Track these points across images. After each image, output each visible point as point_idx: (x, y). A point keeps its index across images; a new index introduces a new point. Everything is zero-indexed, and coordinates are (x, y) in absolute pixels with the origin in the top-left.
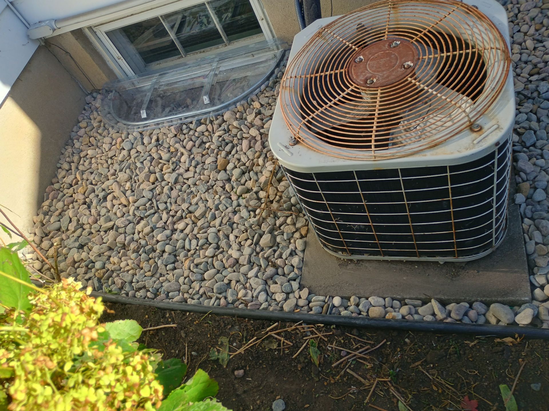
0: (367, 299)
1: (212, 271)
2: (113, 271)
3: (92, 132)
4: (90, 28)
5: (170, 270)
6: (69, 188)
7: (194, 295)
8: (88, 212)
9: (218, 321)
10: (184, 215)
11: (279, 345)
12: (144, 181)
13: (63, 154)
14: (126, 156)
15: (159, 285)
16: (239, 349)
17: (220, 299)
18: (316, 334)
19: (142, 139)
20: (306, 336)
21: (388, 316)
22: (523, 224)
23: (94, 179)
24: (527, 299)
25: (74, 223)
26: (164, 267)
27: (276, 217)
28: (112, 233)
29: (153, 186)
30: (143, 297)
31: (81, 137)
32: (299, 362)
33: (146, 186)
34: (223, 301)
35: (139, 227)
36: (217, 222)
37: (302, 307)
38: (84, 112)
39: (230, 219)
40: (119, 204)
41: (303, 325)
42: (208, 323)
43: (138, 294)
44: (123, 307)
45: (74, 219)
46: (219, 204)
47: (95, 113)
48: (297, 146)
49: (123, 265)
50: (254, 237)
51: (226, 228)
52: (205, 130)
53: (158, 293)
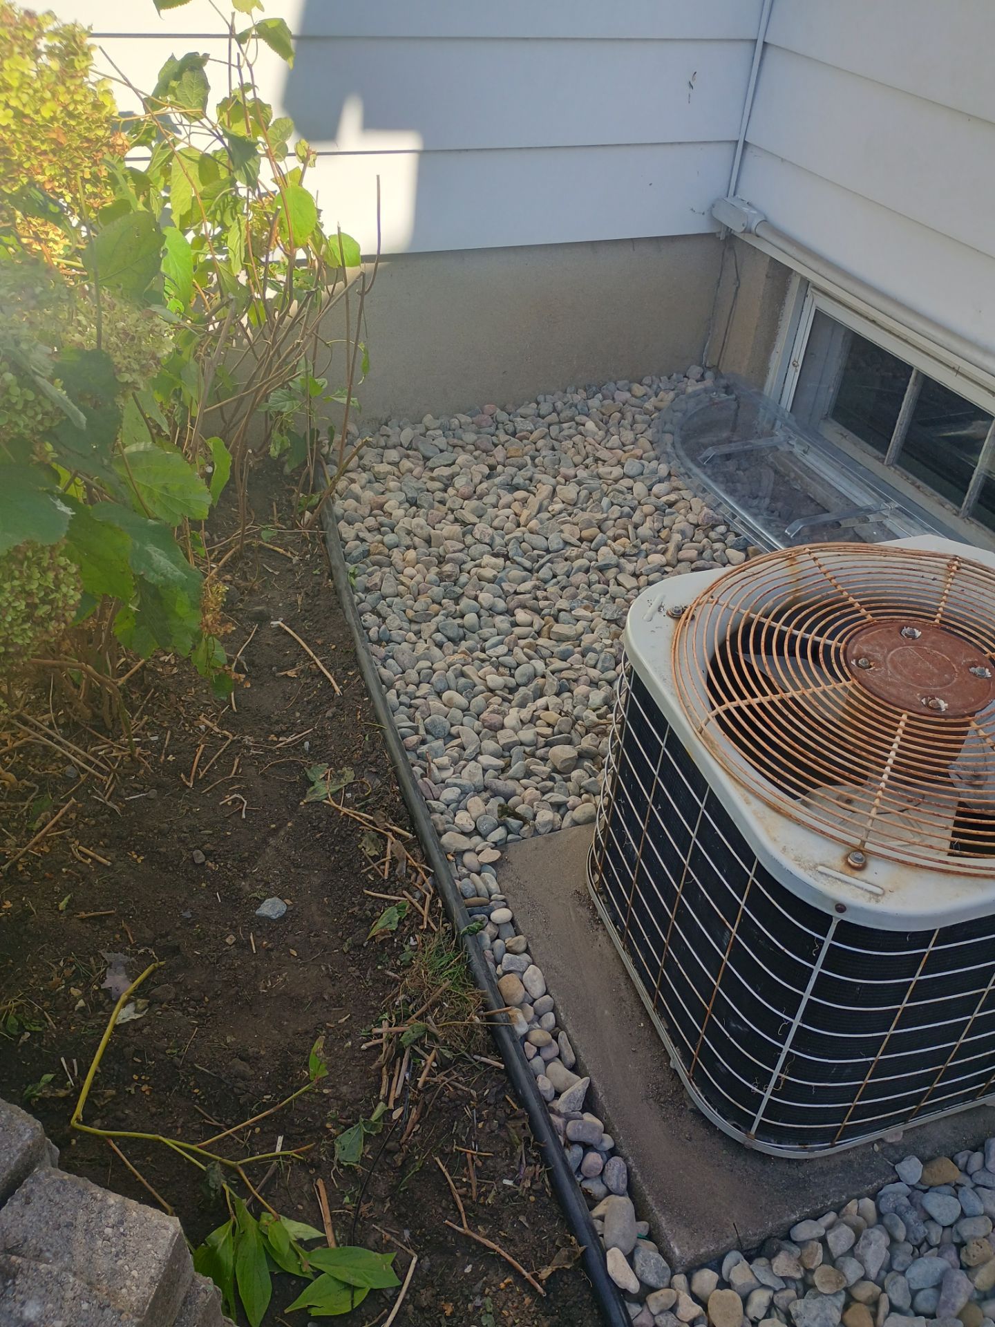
0: (531, 963)
1: (460, 700)
2: (391, 564)
3: (630, 409)
4: (806, 283)
5: (434, 641)
6: (507, 434)
7: (406, 693)
8: (477, 479)
9: (375, 749)
10: (546, 611)
11: (375, 858)
12: (577, 524)
13: (565, 392)
14: (612, 477)
15: (399, 639)
16: (344, 805)
17: (417, 734)
18: (423, 908)
19: (660, 481)
20: (412, 893)
21: (512, 1010)
22: (854, 1201)
23: (544, 457)
24: (677, 1251)
25: (446, 472)
26: (433, 627)
28: (457, 528)
29: (574, 540)
30: (366, 624)
32: (361, 905)
33: (570, 532)
34: (413, 740)
35: (487, 559)
36: (557, 664)
37: (463, 864)
38: (664, 378)
39: (576, 681)
40: (516, 514)
41: (428, 880)
42: (365, 736)
43: (367, 616)
44: (334, 606)
45: (455, 468)
46: (594, 651)
47: (672, 394)
48: (671, 621)
49: (408, 571)
50: (561, 733)
51: (552, 683)
53: (384, 643)
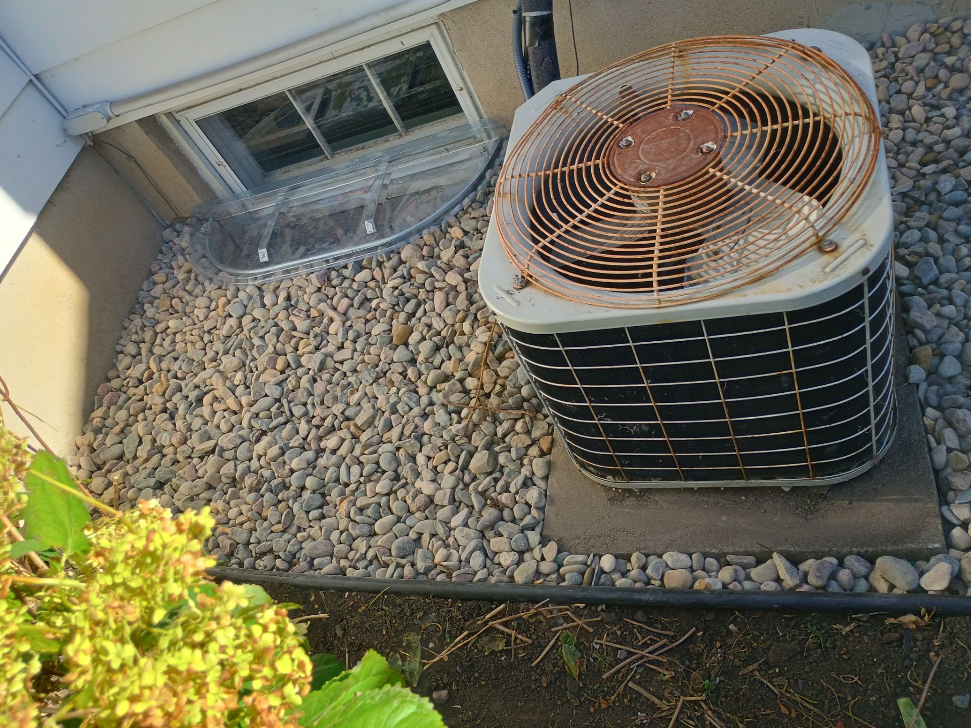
0: (660, 556)
1: (387, 519)
3: (175, 290)
4: (170, 115)
5: (315, 519)
6: (137, 387)
7: (358, 561)
8: (170, 426)
9: (400, 605)
10: (336, 424)
11: (508, 643)
12: (266, 369)
13: (126, 329)
14: (235, 327)
15: (297, 547)
16: (439, 653)
17: (403, 567)
18: (574, 621)
19: (262, 297)
20: (556, 625)
21: (697, 585)
22: (925, 418)
23: (180, 369)
24: (937, 545)
25: (146, 446)
26: (303, 514)
27: (496, 421)
28: (212, 459)
29: (282, 377)
30: (269, 567)
31: (156, 298)
32: (544, 673)
33: (270, 377)
34: (408, 570)
35: (259, 448)
36: (395, 433)
37: (548, 575)
38: (160, 257)
39: (416, 427)
40: (225, 410)
41: (551, 607)
42: (382, 609)
43: (260, 564)
45: (147, 439)
46: (396, 403)
47: (180, 257)
48: (527, 290)
49: (232, 513)
50: (458, 457)
51: (410, 444)
52: (369, 278)
53: (295, 560)
